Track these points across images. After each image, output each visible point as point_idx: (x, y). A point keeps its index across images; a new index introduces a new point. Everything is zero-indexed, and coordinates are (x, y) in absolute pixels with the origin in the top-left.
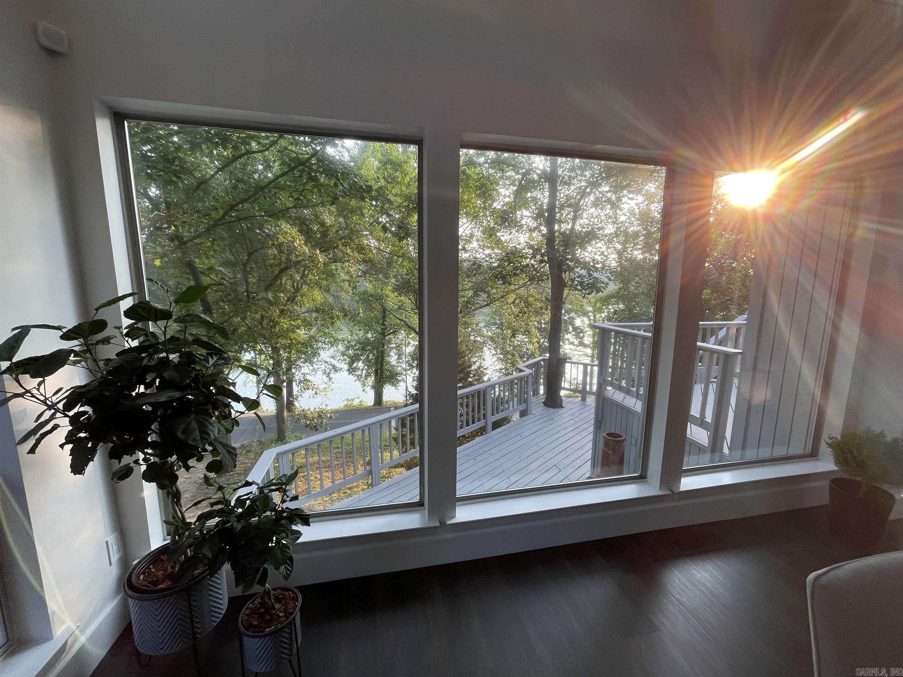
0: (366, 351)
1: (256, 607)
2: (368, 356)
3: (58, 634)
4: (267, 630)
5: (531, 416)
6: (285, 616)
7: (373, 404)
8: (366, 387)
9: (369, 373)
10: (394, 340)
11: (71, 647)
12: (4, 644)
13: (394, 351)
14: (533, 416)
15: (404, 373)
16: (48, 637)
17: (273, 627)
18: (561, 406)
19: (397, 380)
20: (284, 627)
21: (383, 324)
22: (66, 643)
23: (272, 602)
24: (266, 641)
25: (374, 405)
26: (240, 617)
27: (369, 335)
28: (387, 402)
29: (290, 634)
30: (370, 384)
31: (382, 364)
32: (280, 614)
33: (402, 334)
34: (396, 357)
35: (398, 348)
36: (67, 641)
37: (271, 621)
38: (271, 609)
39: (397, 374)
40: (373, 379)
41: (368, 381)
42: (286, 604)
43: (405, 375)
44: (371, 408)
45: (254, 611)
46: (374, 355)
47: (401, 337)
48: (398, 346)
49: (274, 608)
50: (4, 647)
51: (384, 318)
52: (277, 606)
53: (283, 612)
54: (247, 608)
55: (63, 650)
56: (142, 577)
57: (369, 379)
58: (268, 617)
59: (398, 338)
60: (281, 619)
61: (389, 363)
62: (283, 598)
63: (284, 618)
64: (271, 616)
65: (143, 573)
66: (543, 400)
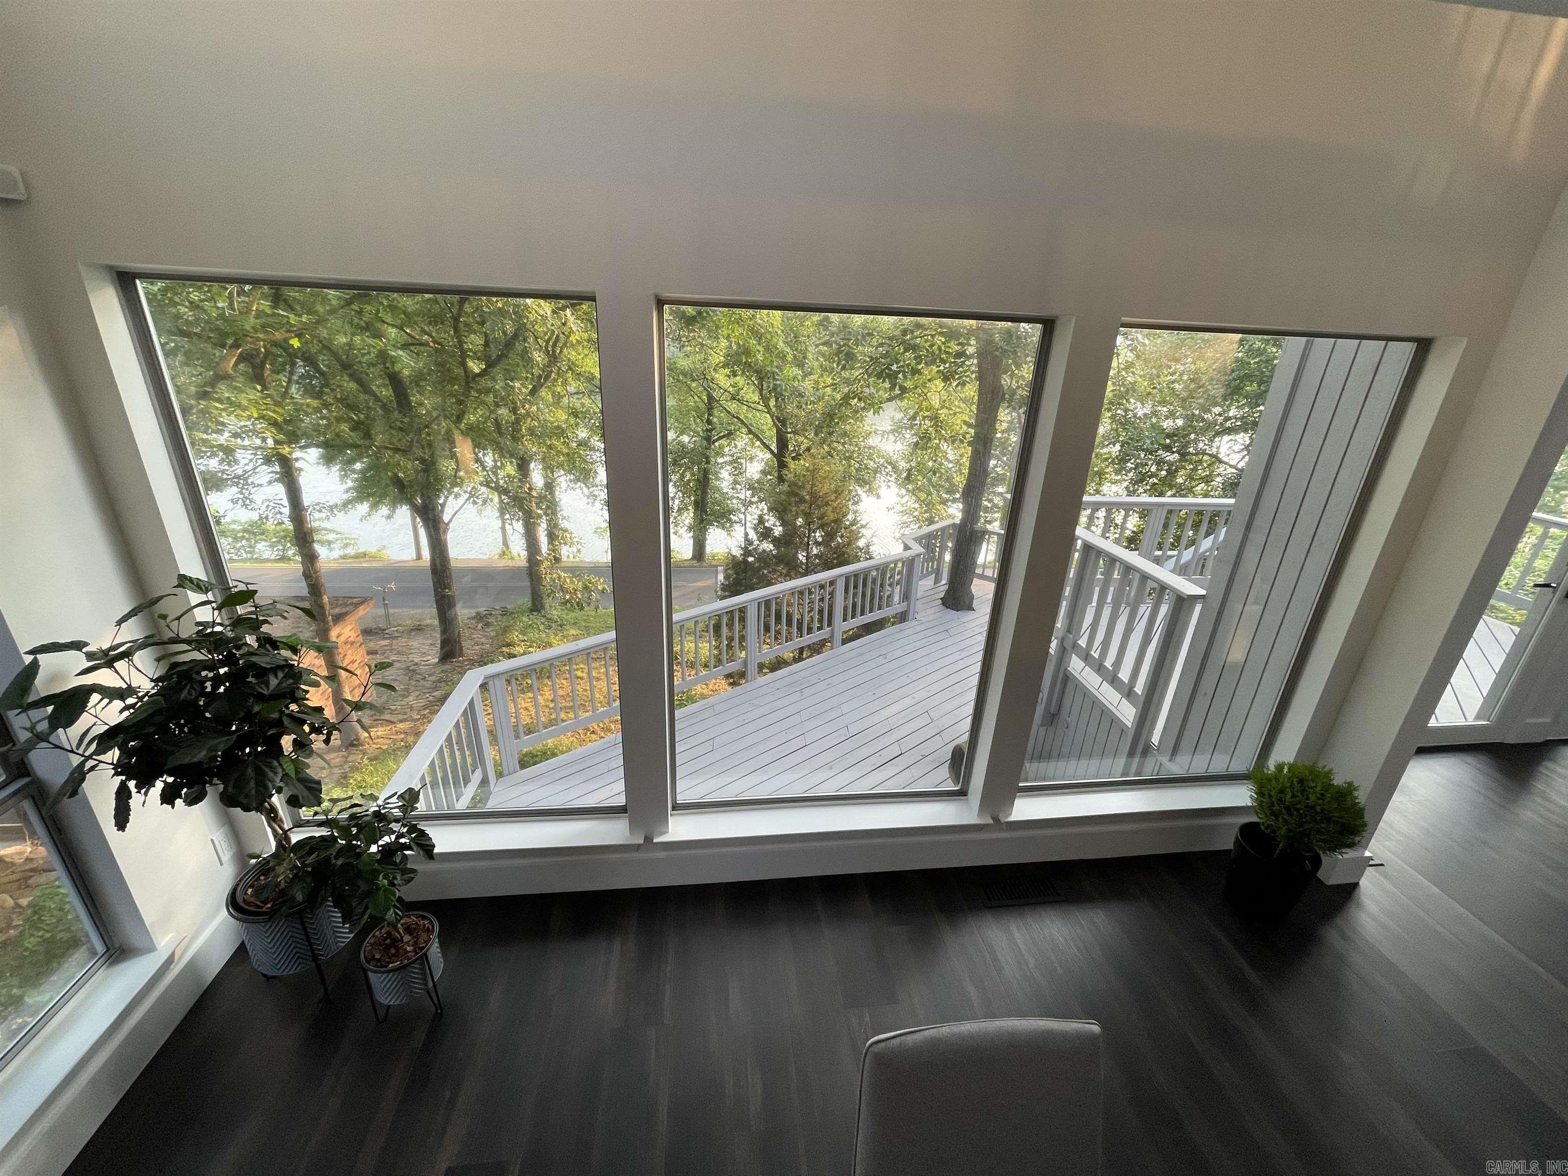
0: (681, 466)
1: (382, 936)
2: (683, 476)
3: (162, 944)
4: (390, 965)
5: (914, 623)
6: (414, 951)
7: (690, 556)
8: (679, 528)
9: (686, 504)
10: (729, 449)
11: (180, 959)
12: (105, 953)
13: (729, 468)
14: (917, 623)
15: (743, 510)
16: (151, 948)
17: (398, 963)
18: (970, 608)
19: (730, 520)
20: (414, 962)
21: (709, 422)
22: (173, 955)
23: (400, 934)
24: (389, 977)
25: (692, 559)
26: (364, 946)
27: (685, 439)
28: (713, 557)
29: (423, 969)
30: (687, 522)
31: (704, 493)
32: (408, 949)
33: (742, 440)
34: (731, 479)
35: (735, 462)
36: (174, 952)
37: (396, 955)
38: (399, 941)
39: (731, 512)
40: (692, 515)
41: (683, 518)
42: (417, 937)
43: (744, 513)
44: (687, 564)
45: (379, 943)
46: (693, 475)
47: (740, 444)
48: (735, 461)
49: (402, 940)
50: (104, 957)
51: (710, 409)
52: (407, 938)
53: (413, 946)
54: (373, 936)
55: (170, 960)
56: (250, 890)
57: (685, 514)
58: (393, 951)
59: (736, 446)
60: (409, 954)
61: (718, 489)
62: (415, 929)
63: (412, 954)
64: (397, 949)
65: (251, 886)
66: (942, 595)
